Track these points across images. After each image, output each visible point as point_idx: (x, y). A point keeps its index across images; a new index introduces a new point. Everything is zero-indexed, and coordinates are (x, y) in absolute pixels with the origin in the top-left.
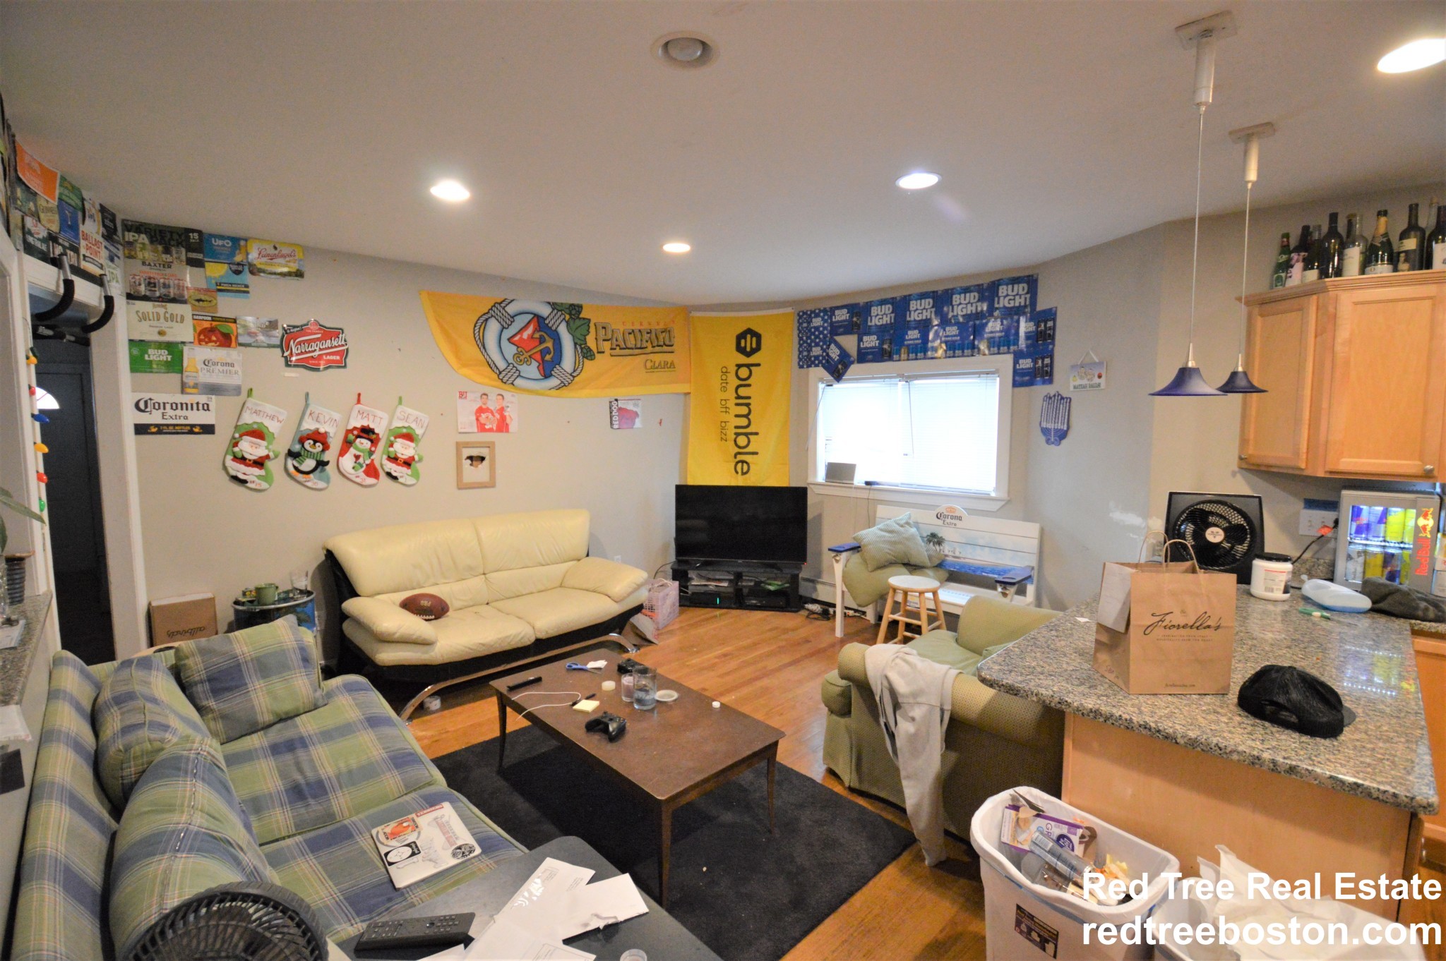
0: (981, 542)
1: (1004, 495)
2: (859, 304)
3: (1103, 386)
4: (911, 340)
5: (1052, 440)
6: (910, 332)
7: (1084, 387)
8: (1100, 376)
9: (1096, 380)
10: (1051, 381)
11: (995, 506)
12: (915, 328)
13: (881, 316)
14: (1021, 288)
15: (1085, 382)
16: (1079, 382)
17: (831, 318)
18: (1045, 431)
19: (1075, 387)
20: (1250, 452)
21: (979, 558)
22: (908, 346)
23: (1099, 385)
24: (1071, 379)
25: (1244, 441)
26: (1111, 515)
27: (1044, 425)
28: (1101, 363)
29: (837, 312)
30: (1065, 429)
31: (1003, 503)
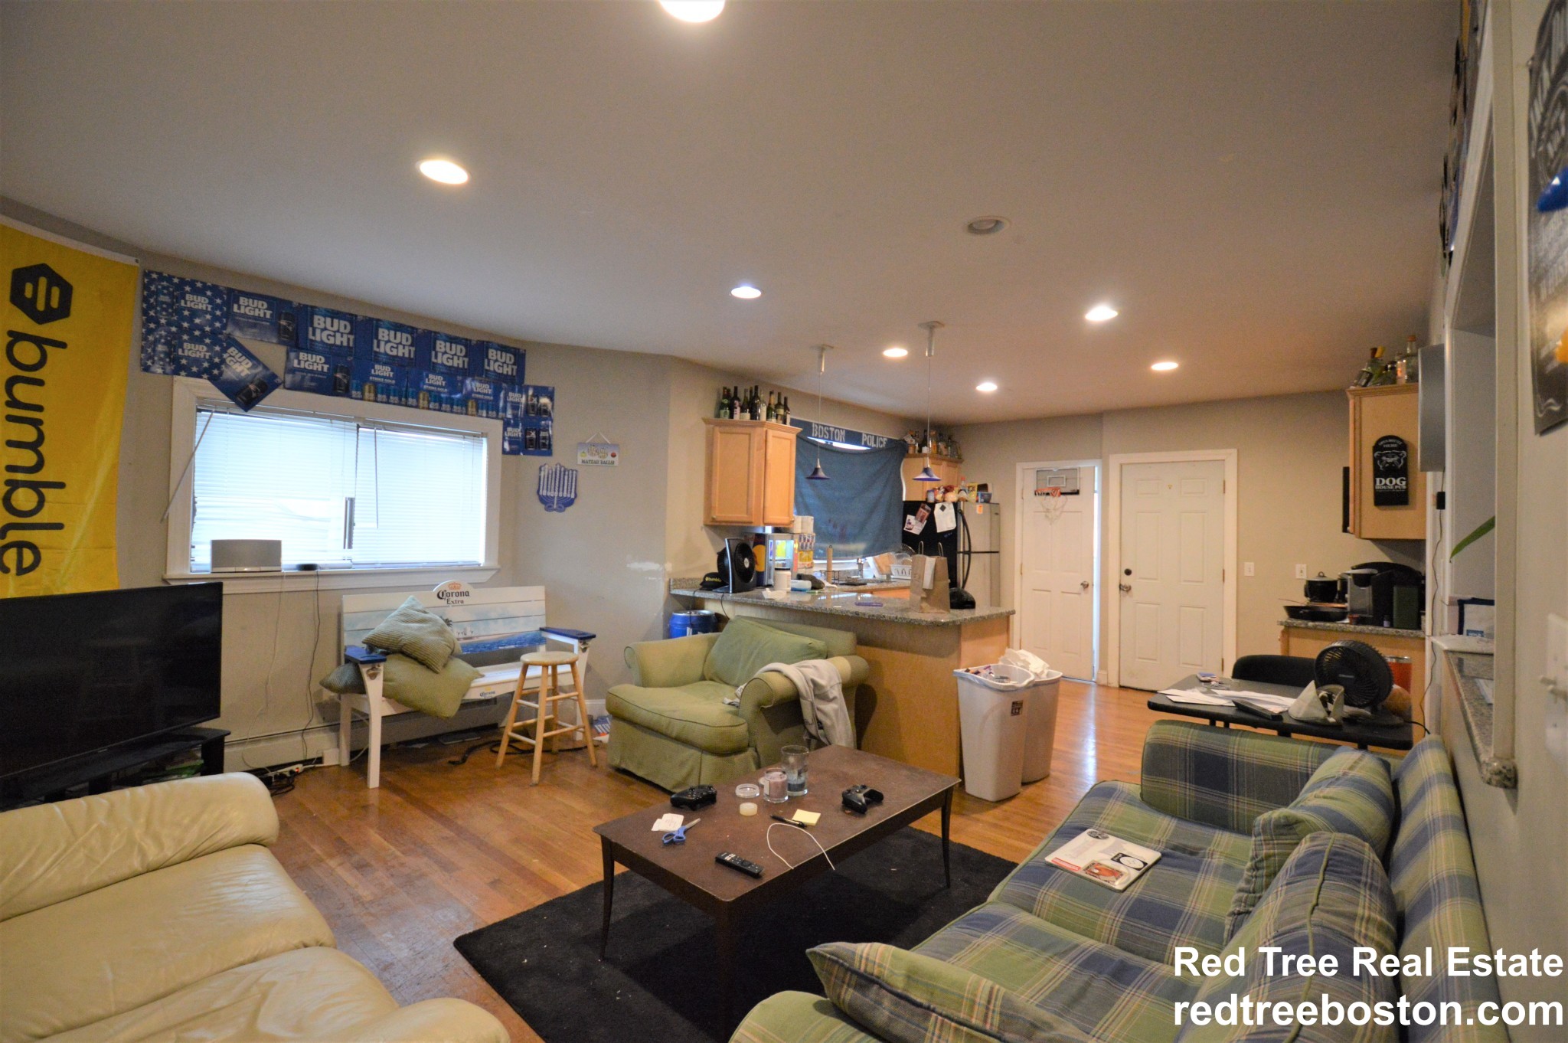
0: (493, 615)
1: (494, 564)
2: (290, 302)
3: (616, 464)
4: (378, 376)
5: (555, 506)
6: (377, 367)
7: (596, 462)
8: (613, 455)
9: (609, 458)
10: (549, 453)
11: (485, 577)
12: (385, 364)
13: (329, 332)
14: (508, 358)
15: (596, 458)
16: (588, 457)
17: (228, 304)
18: (546, 501)
19: (583, 462)
20: (717, 514)
21: (492, 633)
22: (375, 384)
23: (613, 463)
24: (579, 454)
25: (709, 507)
26: (628, 566)
27: (544, 493)
28: (615, 445)
29: (242, 299)
30: (573, 496)
31: (493, 572)
